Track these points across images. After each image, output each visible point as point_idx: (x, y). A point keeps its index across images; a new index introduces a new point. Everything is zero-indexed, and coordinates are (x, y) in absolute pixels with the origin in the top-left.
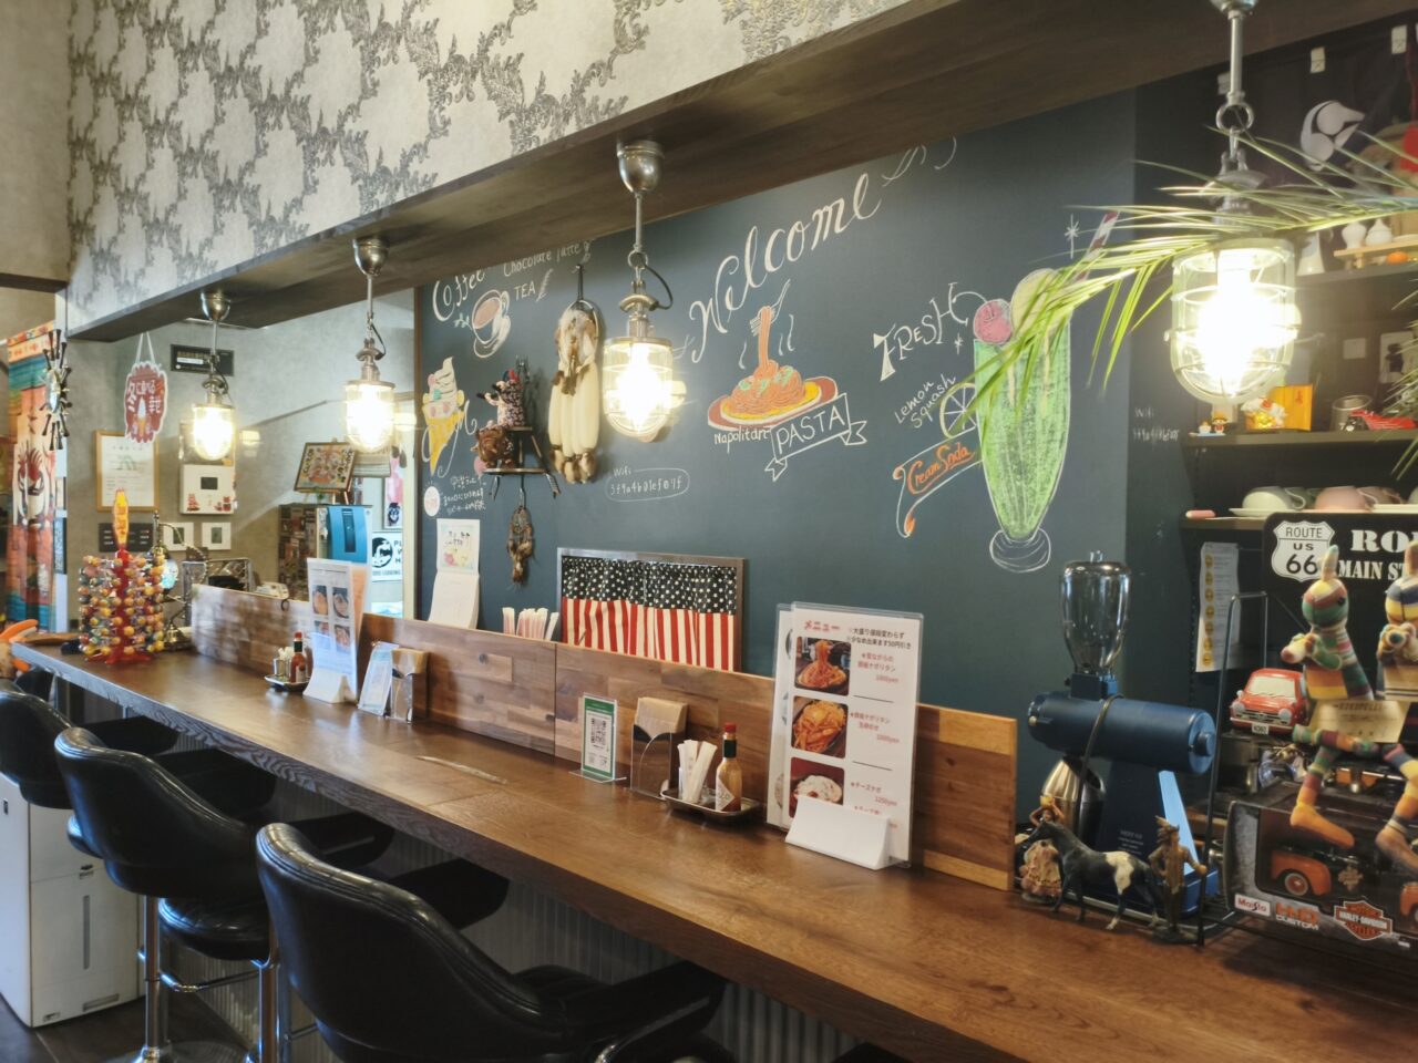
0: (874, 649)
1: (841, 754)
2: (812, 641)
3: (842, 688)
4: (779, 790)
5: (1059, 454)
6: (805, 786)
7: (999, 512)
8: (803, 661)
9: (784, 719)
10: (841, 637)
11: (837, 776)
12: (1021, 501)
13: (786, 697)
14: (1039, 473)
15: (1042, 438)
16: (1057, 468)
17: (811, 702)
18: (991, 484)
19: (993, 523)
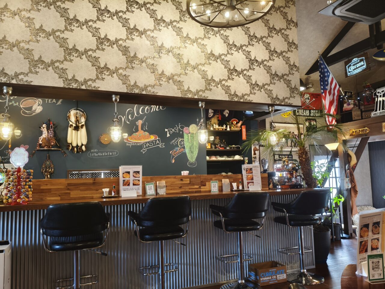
0: (255, 168)
1: (253, 180)
2: (247, 168)
3: (252, 173)
4: (246, 186)
5: (197, 150)
6: (249, 185)
7: (189, 158)
8: (247, 171)
9: (245, 178)
10: (251, 167)
11: (253, 182)
12: (192, 157)
13: (245, 175)
14: (195, 153)
15: (195, 148)
16: (197, 152)
17: (248, 175)
18: (187, 154)
19: (188, 160)
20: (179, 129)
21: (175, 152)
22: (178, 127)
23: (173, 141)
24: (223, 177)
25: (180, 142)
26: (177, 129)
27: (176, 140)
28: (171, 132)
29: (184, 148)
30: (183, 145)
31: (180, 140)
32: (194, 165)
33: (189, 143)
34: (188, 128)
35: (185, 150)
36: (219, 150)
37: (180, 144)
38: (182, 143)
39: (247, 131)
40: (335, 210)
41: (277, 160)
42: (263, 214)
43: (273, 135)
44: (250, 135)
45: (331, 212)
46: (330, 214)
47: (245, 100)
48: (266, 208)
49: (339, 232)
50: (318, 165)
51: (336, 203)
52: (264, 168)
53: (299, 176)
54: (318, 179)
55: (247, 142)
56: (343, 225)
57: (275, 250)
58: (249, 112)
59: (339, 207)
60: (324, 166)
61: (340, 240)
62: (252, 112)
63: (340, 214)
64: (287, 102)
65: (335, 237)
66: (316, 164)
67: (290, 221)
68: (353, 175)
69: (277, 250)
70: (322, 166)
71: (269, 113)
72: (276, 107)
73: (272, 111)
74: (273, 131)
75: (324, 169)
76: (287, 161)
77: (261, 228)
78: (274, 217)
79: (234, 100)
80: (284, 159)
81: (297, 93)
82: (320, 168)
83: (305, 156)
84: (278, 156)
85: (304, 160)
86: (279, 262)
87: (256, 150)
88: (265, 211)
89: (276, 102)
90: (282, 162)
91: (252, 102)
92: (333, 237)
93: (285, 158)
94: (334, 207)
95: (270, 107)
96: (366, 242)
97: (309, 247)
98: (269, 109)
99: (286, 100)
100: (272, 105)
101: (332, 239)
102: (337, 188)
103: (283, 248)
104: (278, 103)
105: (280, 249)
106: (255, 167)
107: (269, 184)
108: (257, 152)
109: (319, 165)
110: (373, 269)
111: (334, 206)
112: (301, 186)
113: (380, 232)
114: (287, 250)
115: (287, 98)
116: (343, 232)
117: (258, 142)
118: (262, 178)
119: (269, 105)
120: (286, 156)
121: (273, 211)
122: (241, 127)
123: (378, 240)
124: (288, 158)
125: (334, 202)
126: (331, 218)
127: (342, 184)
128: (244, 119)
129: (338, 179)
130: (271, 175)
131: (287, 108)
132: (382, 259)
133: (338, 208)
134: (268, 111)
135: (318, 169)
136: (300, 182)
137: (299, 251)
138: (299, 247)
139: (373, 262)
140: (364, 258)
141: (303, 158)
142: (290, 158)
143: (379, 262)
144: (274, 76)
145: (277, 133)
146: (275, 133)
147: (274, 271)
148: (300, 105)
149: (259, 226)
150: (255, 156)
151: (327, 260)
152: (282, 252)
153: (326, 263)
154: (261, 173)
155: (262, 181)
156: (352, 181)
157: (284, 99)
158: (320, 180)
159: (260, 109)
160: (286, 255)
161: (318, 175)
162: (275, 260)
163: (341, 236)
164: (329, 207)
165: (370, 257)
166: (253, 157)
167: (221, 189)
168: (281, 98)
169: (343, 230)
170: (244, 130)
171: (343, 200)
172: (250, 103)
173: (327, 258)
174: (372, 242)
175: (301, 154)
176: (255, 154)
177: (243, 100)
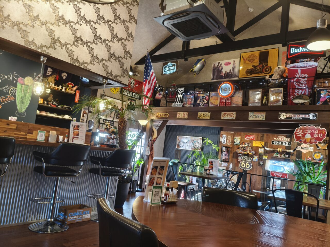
1: (78, 136)
2: (75, 125)
3: (79, 130)
4: (71, 140)
5: (29, 102)
6: (74, 139)
7: (18, 108)
8: (74, 127)
9: (72, 133)
10: (79, 125)
11: (78, 138)
12: (22, 107)
13: (72, 130)
14: (25, 104)
15: (26, 99)
16: (28, 104)
17: (75, 131)
18: (17, 104)
19: (17, 109)
20: (13, 77)
21: (3, 99)
22: (13, 75)
23: (4, 88)
24: (51, 129)
25: (12, 90)
26: (11, 76)
27: (8, 88)
28: (3, 78)
29: (15, 97)
30: (15, 94)
31: (12, 88)
32: (23, 116)
33: (22, 93)
34: (23, 78)
35: (16, 99)
36: (51, 106)
37: (11, 92)
38: (14, 92)
39: (80, 96)
40: (136, 170)
41: (101, 123)
42: (82, 164)
43: (103, 102)
44: (83, 99)
45: (133, 171)
46: (132, 172)
47: (85, 67)
48: (85, 158)
49: (135, 187)
50: (130, 135)
51: (138, 165)
52: (89, 128)
53: (116, 139)
54: (129, 145)
55: (79, 105)
56: (139, 182)
57: (85, 196)
58: (85, 80)
59: (139, 167)
60: (135, 136)
61: (135, 193)
62: (88, 81)
63: (139, 173)
64: (118, 79)
65: (132, 190)
66: (130, 133)
67: (102, 171)
68: (153, 146)
69: (87, 195)
70: (133, 135)
71: (102, 84)
72: (109, 81)
73: (105, 83)
74: (103, 99)
75: (135, 138)
76: (109, 125)
77: (77, 175)
78: (90, 169)
79: (75, 64)
80: (107, 124)
81: (126, 74)
82: (132, 137)
83: (123, 124)
84: (103, 120)
85: (122, 127)
86: (86, 205)
87: (85, 114)
88: (84, 161)
89: (110, 76)
90: (105, 125)
91: (91, 70)
92: (130, 190)
93: (108, 122)
94: (135, 168)
95: (104, 80)
96: (154, 178)
97: (112, 194)
98: (103, 81)
99: (118, 78)
100: (106, 78)
101: (129, 192)
102: (140, 154)
103: (92, 194)
104: (111, 78)
105: (89, 195)
106: (82, 125)
107: (91, 142)
108: (85, 115)
109: (132, 134)
110: (155, 196)
111: (136, 166)
112: (115, 146)
113: (163, 174)
114: (94, 196)
115: (118, 76)
116: (138, 187)
117: (88, 107)
118: (86, 135)
119: (104, 77)
120: (109, 122)
121: (90, 163)
122: (75, 91)
123: (161, 178)
124: (110, 123)
125: (137, 163)
126: (132, 176)
127: (144, 151)
128: (80, 85)
129: (142, 147)
130: (94, 134)
131: (117, 84)
132: (161, 189)
133: (138, 169)
134: (102, 83)
135: (131, 137)
136: (115, 143)
137: (104, 197)
138: (105, 193)
139: (155, 191)
140: (151, 190)
141: (121, 125)
142: (112, 123)
143: (159, 191)
144: (112, 55)
145: (106, 101)
146: (104, 101)
147: (81, 211)
148: (127, 84)
149: (75, 173)
150: (83, 118)
151: (124, 205)
152: (90, 197)
153: (122, 208)
154: (86, 131)
155: (86, 138)
156: (152, 150)
157: (116, 76)
158: (130, 145)
159: (96, 79)
160: (93, 199)
161: (129, 142)
162: (83, 204)
163: (136, 190)
164: (132, 167)
165: (154, 187)
166: (82, 119)
167: (47, 138)
168: (114, 74)
169: (138, 186)
170: (78, 95)
171: (143, 162)
172: (89, 71)
173: (124, 204)
174: (157, 180)
175: (120, 122)
176: (83, 116)
177: (83, 67)
